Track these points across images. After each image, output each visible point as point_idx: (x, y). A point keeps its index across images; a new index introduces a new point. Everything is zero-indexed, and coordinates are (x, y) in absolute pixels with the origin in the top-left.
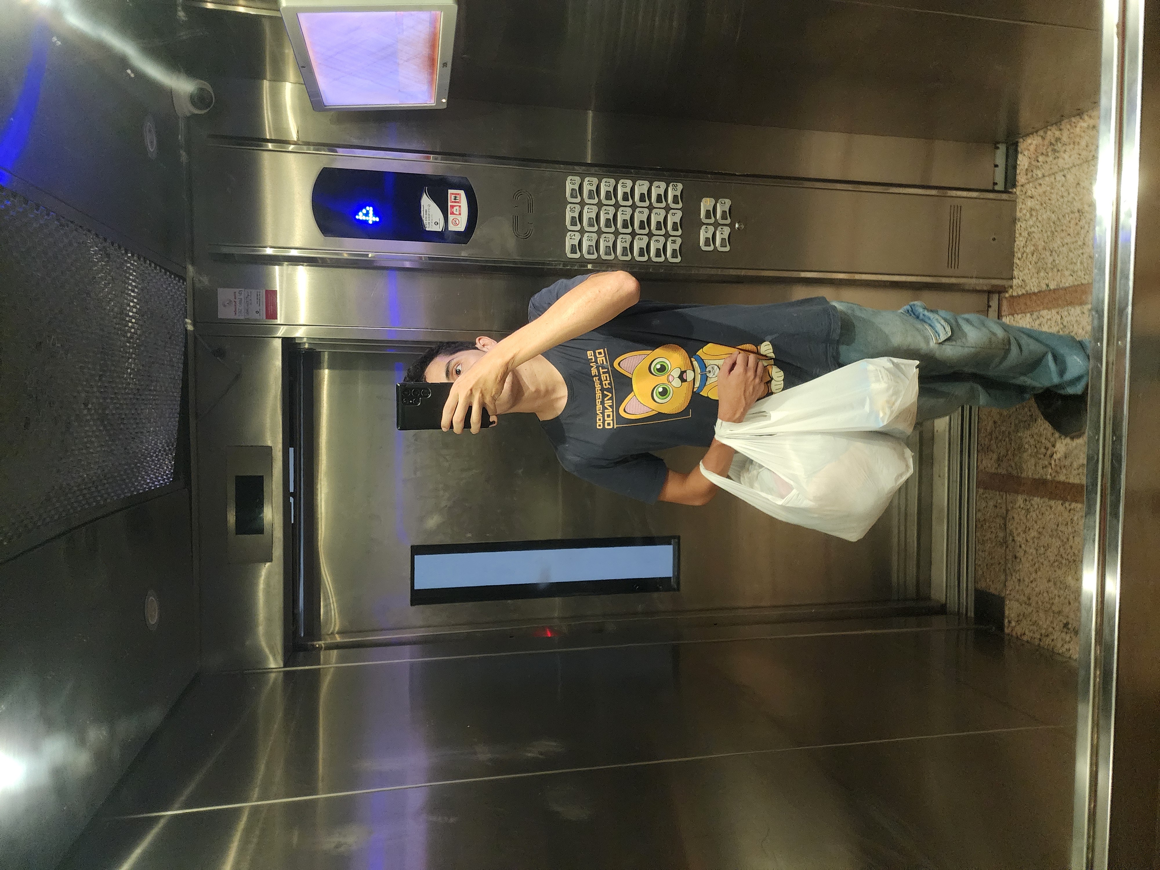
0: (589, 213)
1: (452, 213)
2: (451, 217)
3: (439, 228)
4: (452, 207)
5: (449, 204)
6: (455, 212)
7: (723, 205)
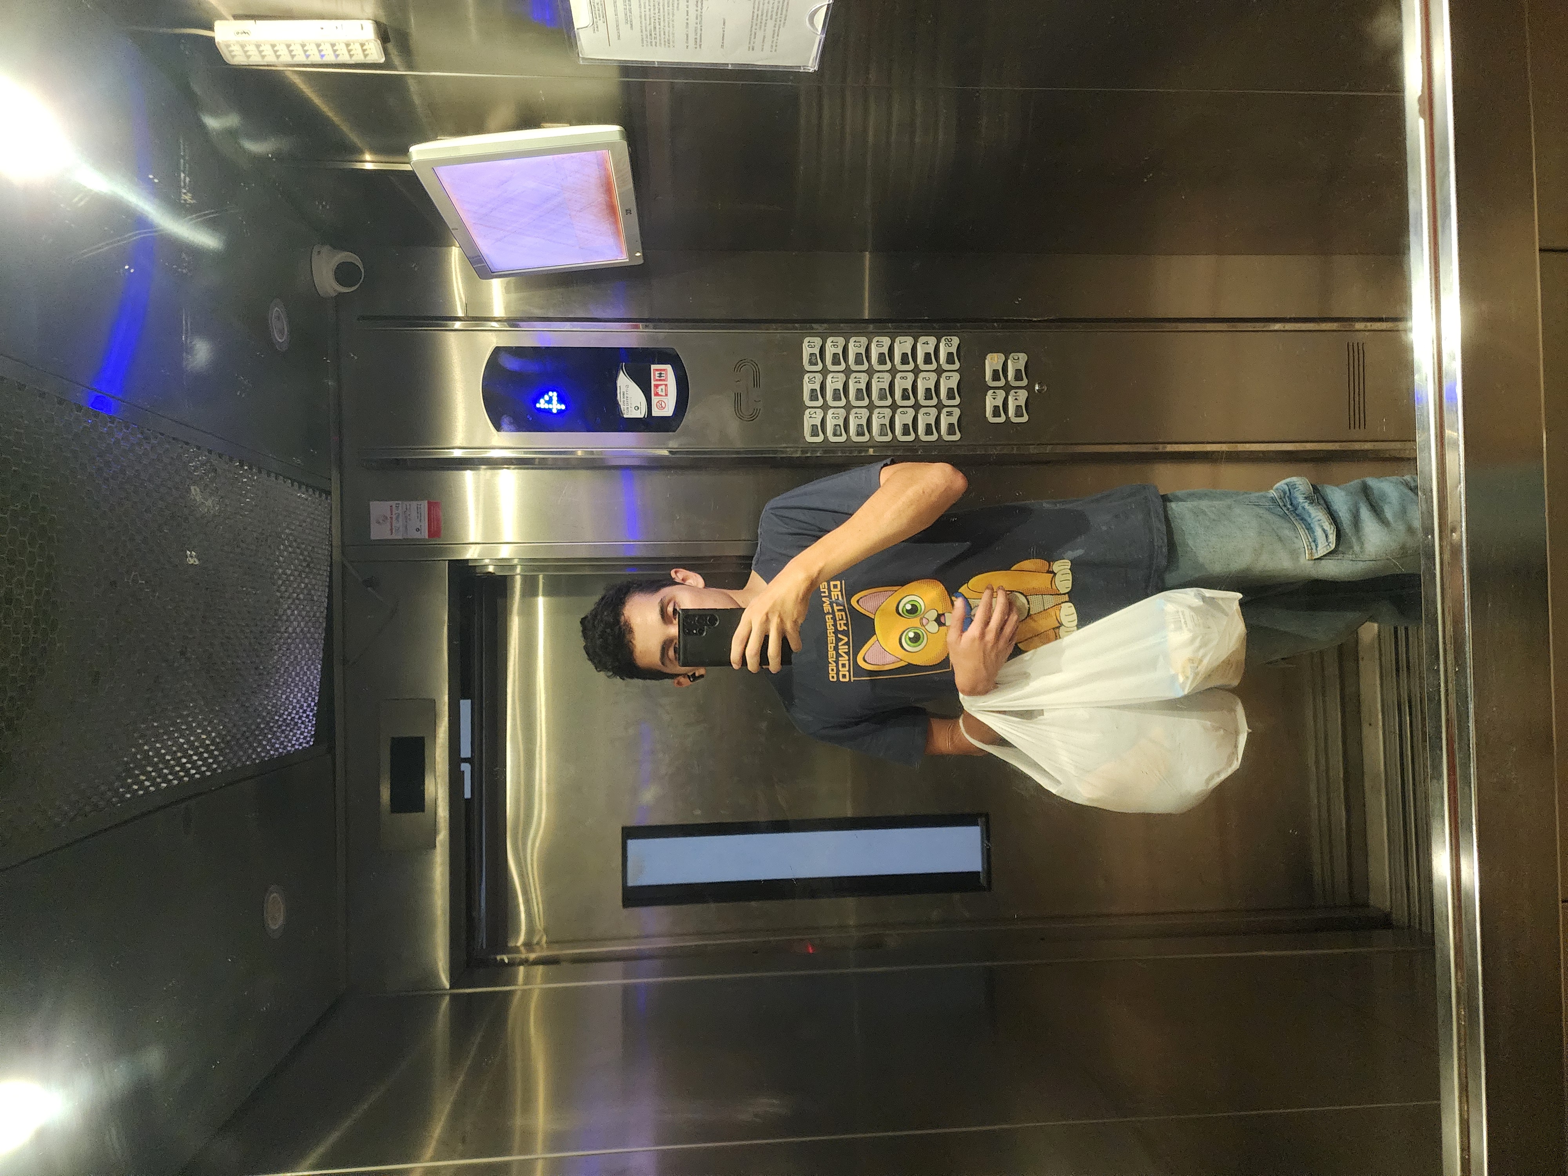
0: (834, 383)
1: (657, 394)
2: (655, 400)
3: (641, 414)
4: (657, 386)
5: (653, 383)
6: (660, 393)
7: (1018, 361)
